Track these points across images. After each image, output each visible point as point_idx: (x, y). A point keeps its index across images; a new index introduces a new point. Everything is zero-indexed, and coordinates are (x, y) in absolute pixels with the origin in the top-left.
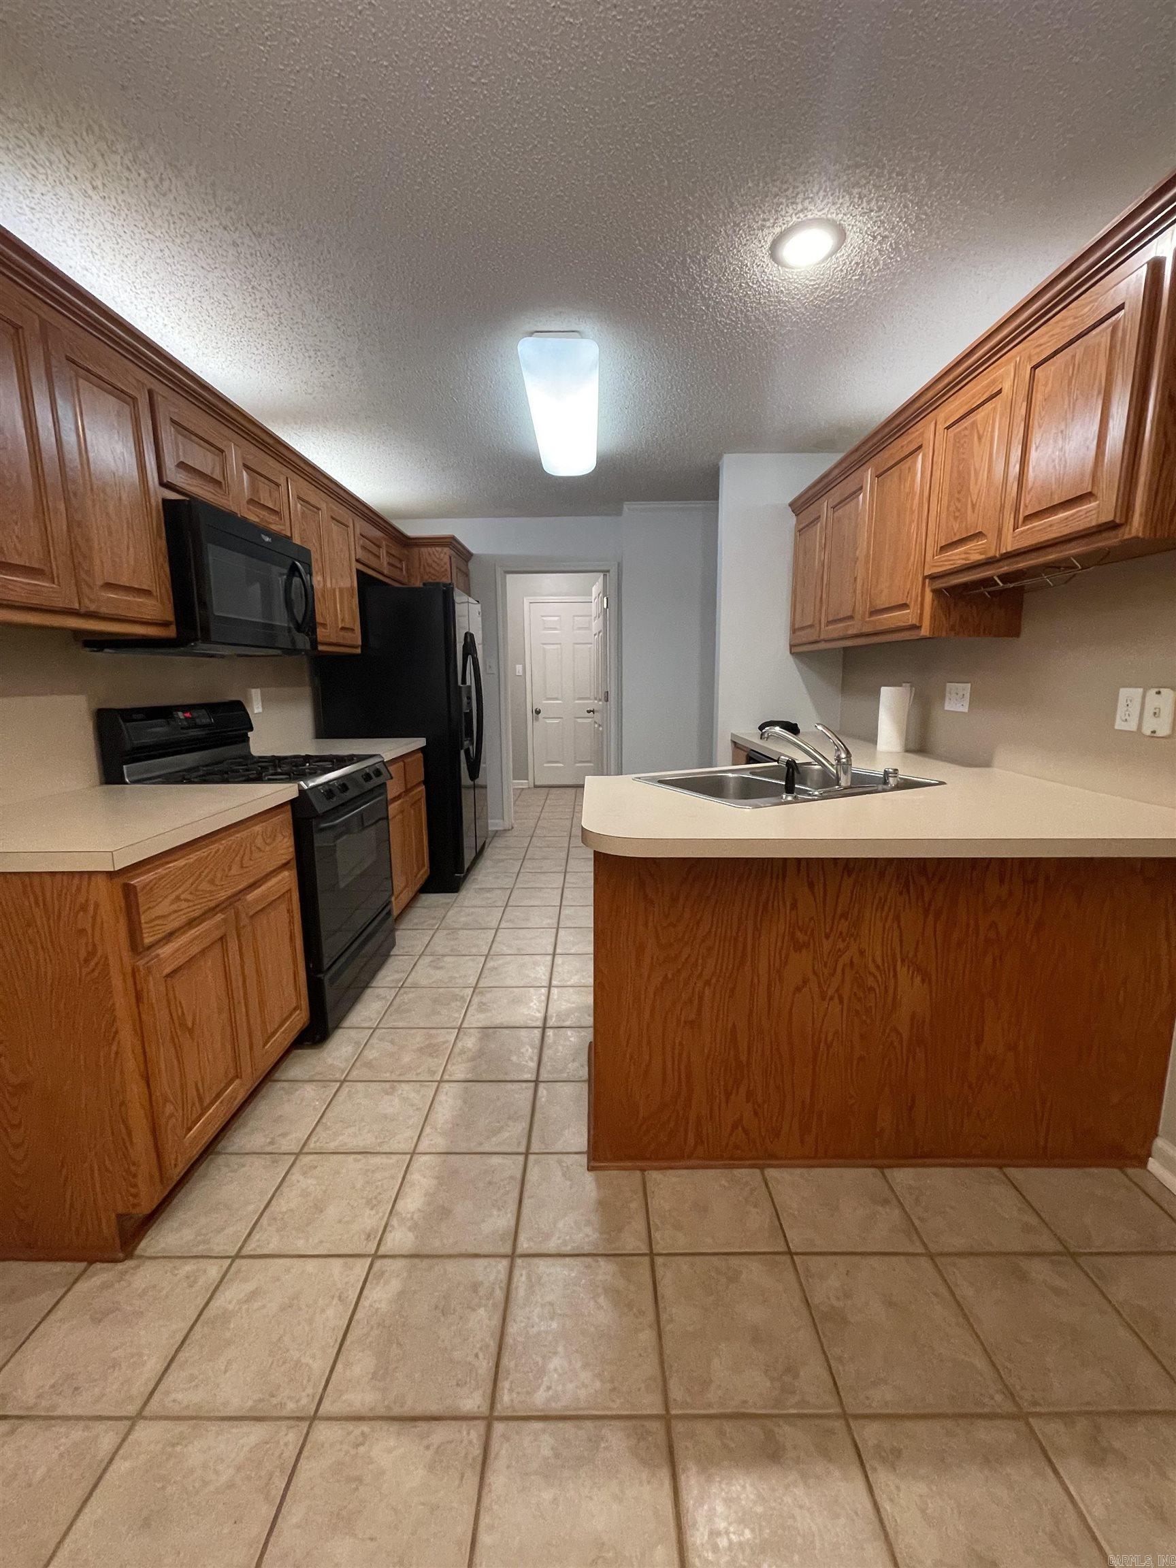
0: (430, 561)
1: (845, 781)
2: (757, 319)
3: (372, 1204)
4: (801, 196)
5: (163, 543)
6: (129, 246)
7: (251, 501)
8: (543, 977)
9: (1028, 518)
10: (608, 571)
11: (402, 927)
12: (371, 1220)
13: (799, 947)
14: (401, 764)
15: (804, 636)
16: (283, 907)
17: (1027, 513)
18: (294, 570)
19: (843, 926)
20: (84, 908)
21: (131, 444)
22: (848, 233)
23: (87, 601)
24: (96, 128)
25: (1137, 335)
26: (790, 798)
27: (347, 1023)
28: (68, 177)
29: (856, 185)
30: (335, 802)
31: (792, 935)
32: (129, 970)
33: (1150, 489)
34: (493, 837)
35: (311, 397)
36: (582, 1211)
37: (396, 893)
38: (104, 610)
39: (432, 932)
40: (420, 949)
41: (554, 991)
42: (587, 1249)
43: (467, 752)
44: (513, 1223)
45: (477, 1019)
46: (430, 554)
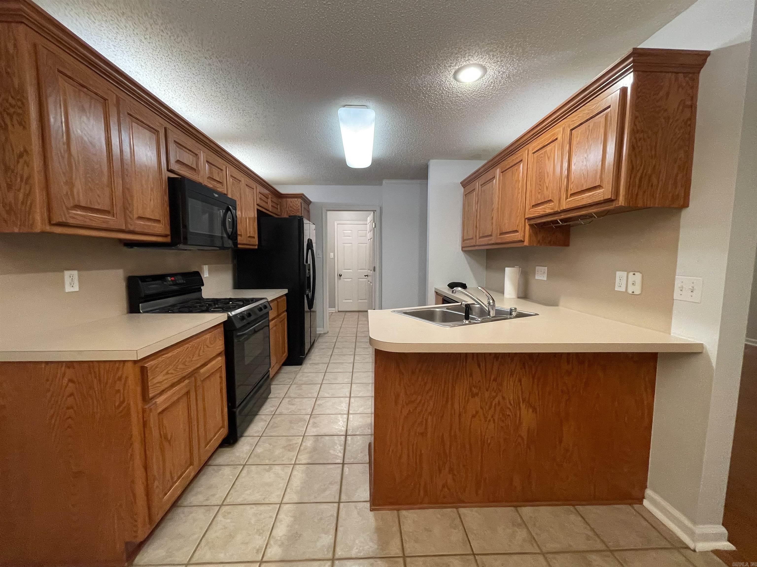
0: (291, 205)
1: (492, 313)
2: (447, 103)
3: (260, 533)
4: (467, 54)
5: (166, 198)
6: (159, 63)
7: (209, 178)
8: (345, 409)
9: (572, 195)
10: (375, 211)
11: (274, 383)
12: (260, 541)
13: (473, 396)
14: (276, 302)
15: (468, 243)
16: (218, 375)
17: (572, 192)
18: (228, 209)
19: (495, 385)
20: (120, 379)
21: (155, 152)
22: (488, 70)
23: (129, 226)
24: (149, 14)
25: (616, 119)
26: (467, 322)
27: (246, 434)
28: (134, 34)
29: (491, 51)
30: (245, 322)
31: (471, 390)
32: (141, 411)
33: (626, 185)
34: (318, 337)
35: (239, 130)
36: (368, 533)
37: (272, 366)
38: (137, 229)
39: (289, 386)
40: (282, 395)
41: (351, 416)
42: (371, 555)
43: (308, 296)
44: (333, 541)
45: (312, 431)
46: (291, 202)
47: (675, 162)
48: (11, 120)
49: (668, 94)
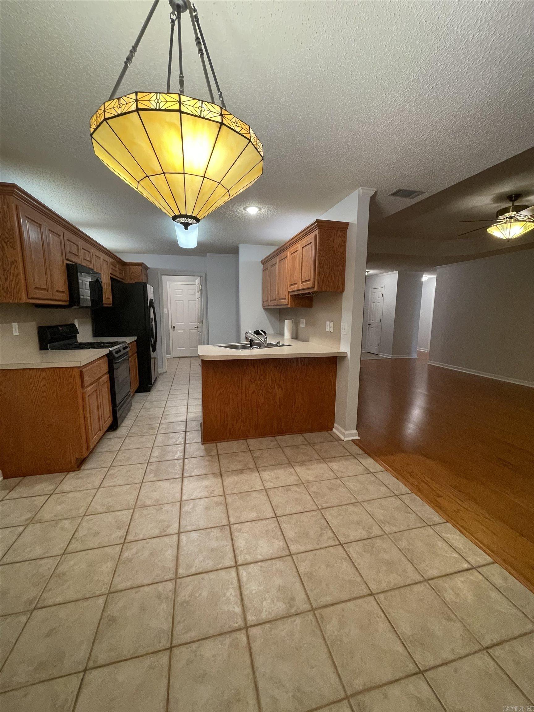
0: (134, 271)
1: (265, 345)
4: (249, 202)
7: (84, 259)
8: (185, 411)
9: (303, 281)
10: (202, 276)
13: (252, 383)
14: (131, 345)
15: (266, 304)
16: (106, 386)
18: (97, 281)
19: (262, 377)
20: (71, 376)
21: (60, 249)
22: (261, 209)
25: (314, 248)
26: (251, 349)
27: (123, 425)
29: (260, 202)
30: (118, 355)
31: (251, 380)
32: (81, 393)
34: (160, 375)
36: (200, 450)
38: (56, 298)
40: (141, 407)
42: (202, 456)
43: (152, 342)
44: (183, 454)
45: (165, 421)
46: (133, 269)
47: (338, 271)
48: (7, 245)
49: (334, 240)
